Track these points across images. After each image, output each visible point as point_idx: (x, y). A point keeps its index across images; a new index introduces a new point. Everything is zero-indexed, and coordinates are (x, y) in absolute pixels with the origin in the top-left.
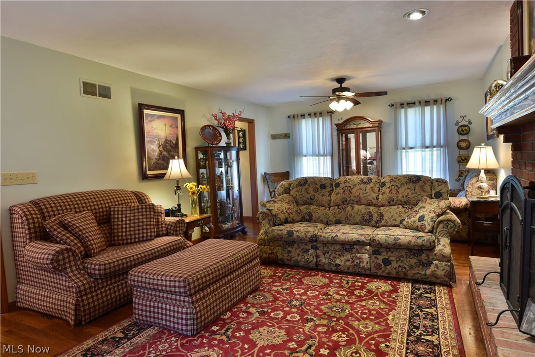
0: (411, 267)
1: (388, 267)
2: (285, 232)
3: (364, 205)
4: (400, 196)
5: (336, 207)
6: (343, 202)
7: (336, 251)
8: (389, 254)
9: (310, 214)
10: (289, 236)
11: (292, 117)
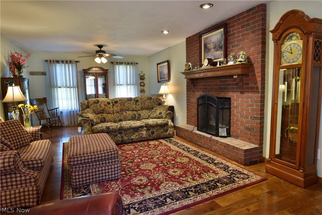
0: (162, 133)
1: (154, 135)
2: (105, 128)
3: (131, 111)
4: (146, 106)
5: (118, 113)
6: (120, 111)
7: (131, 132)
8: (153, 129)
9: (104, 118)
10: (108, 129)
11: (49, 61)
